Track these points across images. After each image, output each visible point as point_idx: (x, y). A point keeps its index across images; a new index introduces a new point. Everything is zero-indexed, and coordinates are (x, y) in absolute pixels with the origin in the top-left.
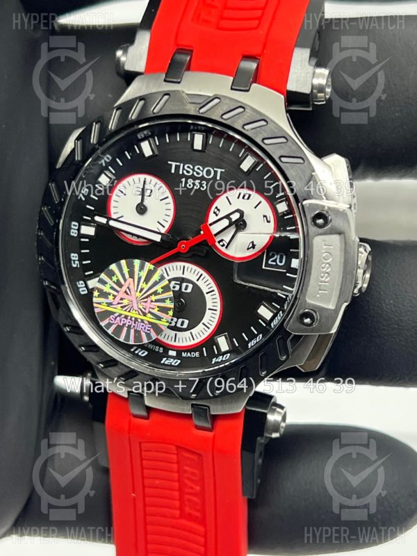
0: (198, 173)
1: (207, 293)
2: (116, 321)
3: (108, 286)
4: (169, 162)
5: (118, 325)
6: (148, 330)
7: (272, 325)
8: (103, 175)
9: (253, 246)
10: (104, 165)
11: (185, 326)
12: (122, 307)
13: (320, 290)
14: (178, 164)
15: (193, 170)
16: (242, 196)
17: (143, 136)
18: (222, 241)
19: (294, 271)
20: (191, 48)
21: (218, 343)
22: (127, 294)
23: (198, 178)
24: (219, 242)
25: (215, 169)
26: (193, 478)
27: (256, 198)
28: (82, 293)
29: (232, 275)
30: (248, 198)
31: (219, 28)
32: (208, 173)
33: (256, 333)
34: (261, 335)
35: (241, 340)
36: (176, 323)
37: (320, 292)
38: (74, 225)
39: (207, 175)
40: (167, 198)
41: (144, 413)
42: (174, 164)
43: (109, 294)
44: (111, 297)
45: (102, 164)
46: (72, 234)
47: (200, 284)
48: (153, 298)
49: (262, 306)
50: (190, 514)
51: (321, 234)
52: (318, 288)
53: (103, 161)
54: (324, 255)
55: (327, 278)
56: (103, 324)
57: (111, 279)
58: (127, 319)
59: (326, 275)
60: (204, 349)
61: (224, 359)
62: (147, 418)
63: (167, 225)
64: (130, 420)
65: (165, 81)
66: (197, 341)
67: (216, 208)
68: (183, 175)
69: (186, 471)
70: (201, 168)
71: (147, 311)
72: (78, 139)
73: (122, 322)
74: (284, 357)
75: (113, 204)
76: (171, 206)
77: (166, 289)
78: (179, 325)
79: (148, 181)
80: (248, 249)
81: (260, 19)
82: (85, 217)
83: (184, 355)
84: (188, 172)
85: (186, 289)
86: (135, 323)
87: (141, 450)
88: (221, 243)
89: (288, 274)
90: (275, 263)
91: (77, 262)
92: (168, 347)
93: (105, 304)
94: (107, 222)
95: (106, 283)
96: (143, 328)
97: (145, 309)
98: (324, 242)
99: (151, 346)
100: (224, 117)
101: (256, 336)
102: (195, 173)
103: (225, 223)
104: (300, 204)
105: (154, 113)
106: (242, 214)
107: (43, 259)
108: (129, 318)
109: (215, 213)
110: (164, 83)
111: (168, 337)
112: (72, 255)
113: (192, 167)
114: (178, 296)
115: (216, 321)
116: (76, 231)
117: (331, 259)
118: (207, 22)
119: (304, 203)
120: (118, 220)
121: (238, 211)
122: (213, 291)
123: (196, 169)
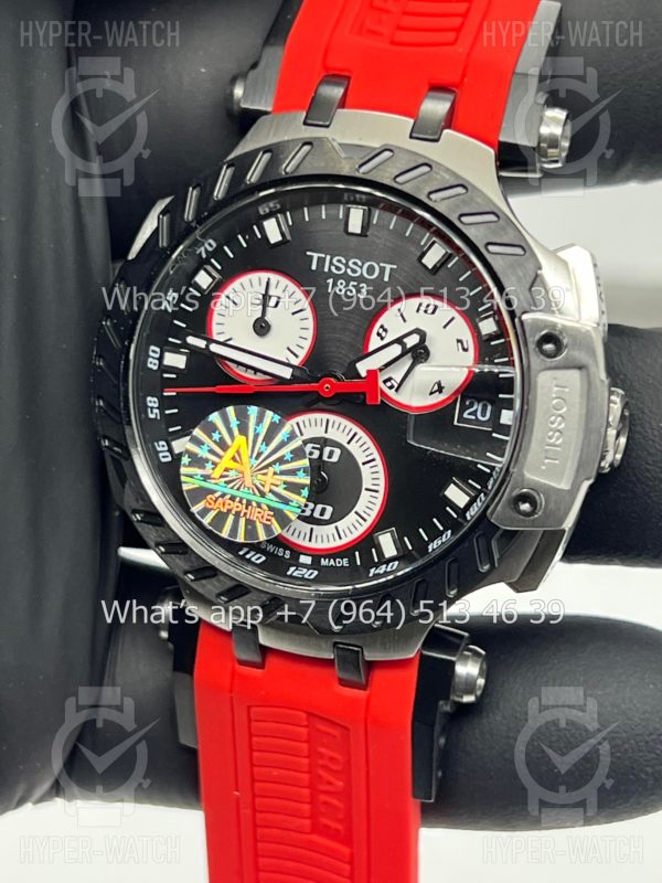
0: (354, 271)
1: (364, 464)
2: (217, 505)
3: (205, 447)
4: (308, 253)
5: (220, 512)
6: (267, 520)
7: (468, 515)
8: (202, 273)
9: (440, 390)
10: (204, 256)
11: (327, 516)
12: (227, 483)
13: (547, 458)
14: (323, 256)
15: (347, 266)
16: (423, 308)
17: (267, 210)
18: (389, 379)
19: (505, 429)
20: (347, 74)
21: (379, 544)
22: (236, 461)
23: (354, 279)
24: (385, 382)
25: (382, 265)
26: (335, 767)
27: (446, 311)
28: (163, 460)
29: (405, 432)
30: (433, 313)
31: (393, 43)
32: (371, 270)
33: (441, 528)
34: (449, 532)
35: (416, 539)
36: (313, 511)
37: (547, 461)
38: (154, 351)
39: (368, 273)
40: (303, 310)
41: (256, 658)
42: (315, 256)
43: (207, 461)
44: (209, 466)
45: (200, 253)
46: (150, 366)
47: (353, 448)
48: (278, 468)
49: (452, 485)
50: (326, 826)
51: (550, 369)
52: (543, 455)
53: (202, 249)
54: (554, 402)
55: (558, 439)
56: (195, 509)
57: (211, 437)
58: (234, 501)
59: (557, 434)
60: (357, 553)
61: (389, 569)
62: (261, 666)
63: (302, 354)
64: (233, 667)
65: (305, 123)
66: (345, 540)
67: (382, 327)
68: (330, 274)
69: (321, 756)
70: (360, 263)
71: (266, 490)
72: (163, 212)
73: (227, 507)
74: (487, 567)
75: (216, 318)
76: (310, 323)
77: (298, 454)
78: (316, 515)
79: (273, 283)
80: (431, 393)
81: (458, 30)
82: (171, 339)
83: (324, 562)
84: (338, 268)
85: (330, 457)
86: (247, 508)
87: (250, 720)
88: (389, 384)
89: (494, 435)
90: (474, 417)
91: (156, 411)
92: (299, 550)
93: (199, 477)
94: (207, 346)
95: (203, 444)
96: (260, 516)
97: (263, 486)
98: (555, 382)
99: (271, 548)
100: (398, 179)
101: (441, 534)
102: (349, 271)
103: (396, 350)
104: (517, 320)
105: (286, 173)
106: (423, 335)
107: (101, 404)
108: (238, 499)
109: (379, 334)
110: (304, 127)
111: (299, 534)
112: (149, 399)
113: (344, 261)
114: (317, 467)
115: (377, 508)
116: (157, 362)
117: (565, 409)
118: (374, 33)
119: (524, 317)
120: (223, 344)
121: (417, 331)
122: (373, 460)
123: (350, 264)
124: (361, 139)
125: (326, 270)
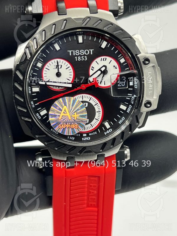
0: (82, 53)
1: (95, 105)
2: (62, 127)
3: (55, 112)
4: (68, 51)
6: (77, 127)
7: (127, 111)
8: (39, 63)
10: (38, 58)
11: (88, 122)
14: (72, 51)
15: (80, 52)
16: (102, 59)
17: (55, 41)
19: (133, 87)
21: (105, 126)
22: (65, 113)
23: (83, 56)
25: (89, 50)
26: (94, 188)
27: (109, 59)
30: (106, 60)
32: (87, 52)
33: (121, 117)
35: (114, 122)
37: (150, 92)
38: (29, 88)
40: (69, 67)
41: (73, 165)
42: (70, 51)
43: (57, 115)
46: (30, 93)
47: (91, 102)
49: (121, 105)
53: (38, 56)
57: (56, 108)
58: (66, 124)
59: (151, 85)
60: (98, 130)
61: (110, 132)
63: (71, 79)
64: (65, 170)
65: (59, 15)
66: (94, 127)
68: (76, 56)
70: (83, 51)
71: (75, 119)
72: (26, 48)
73: (65, 126)
75: (44, 75)
76: (72, 70)
79: (59, 61)
82: (32, 84)
83: (90, 134)
84: (77, 54)
86: (71, 125)
89: (129, 89)
90: (121, 86)
92: (82, 133)
94: (46, 83)
96: (75, 126)
98: (148, 71)
99: (77, 135)
100: (94, 25)
102: (81, 54)
103: (99, 72)
106: (106, 67)
109: (92, 69)
112: (31, 102)
113: (79, 51)
117: (151, 78)
120: (48, 81)
121: (104, 66)
122: (97, 104)
123: (81, 51)
124: (77, 16)
125: (74, 55)
